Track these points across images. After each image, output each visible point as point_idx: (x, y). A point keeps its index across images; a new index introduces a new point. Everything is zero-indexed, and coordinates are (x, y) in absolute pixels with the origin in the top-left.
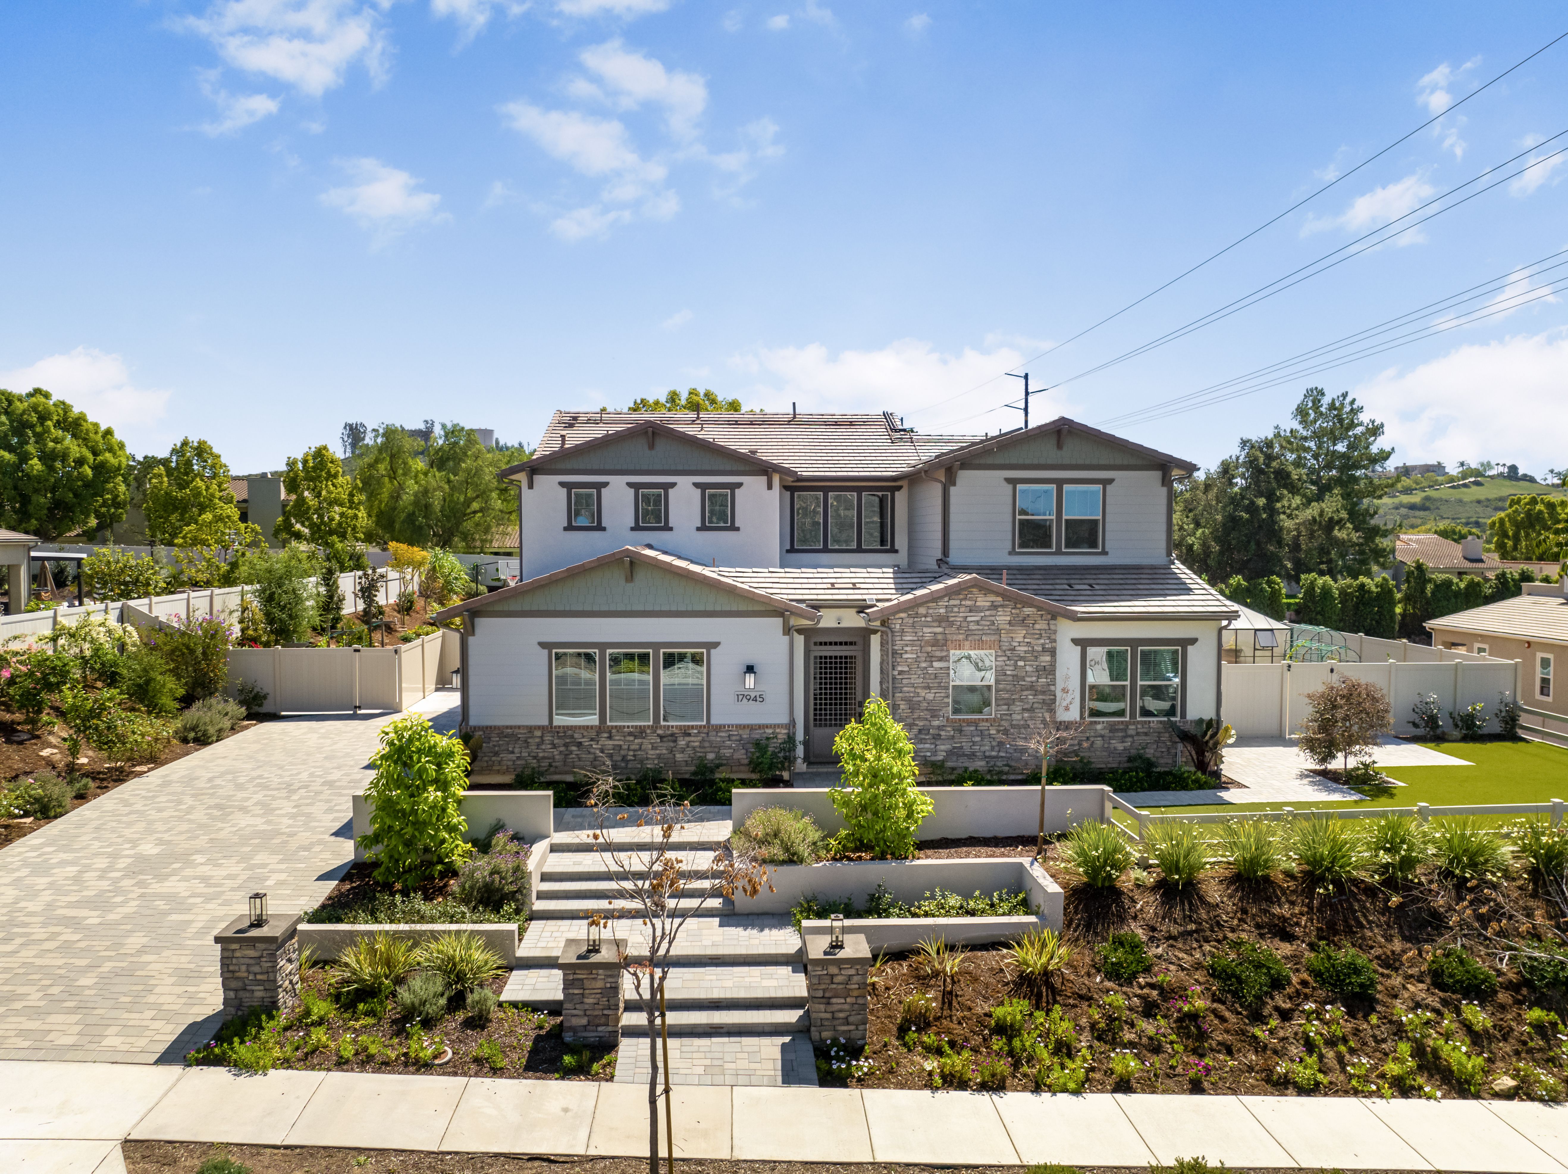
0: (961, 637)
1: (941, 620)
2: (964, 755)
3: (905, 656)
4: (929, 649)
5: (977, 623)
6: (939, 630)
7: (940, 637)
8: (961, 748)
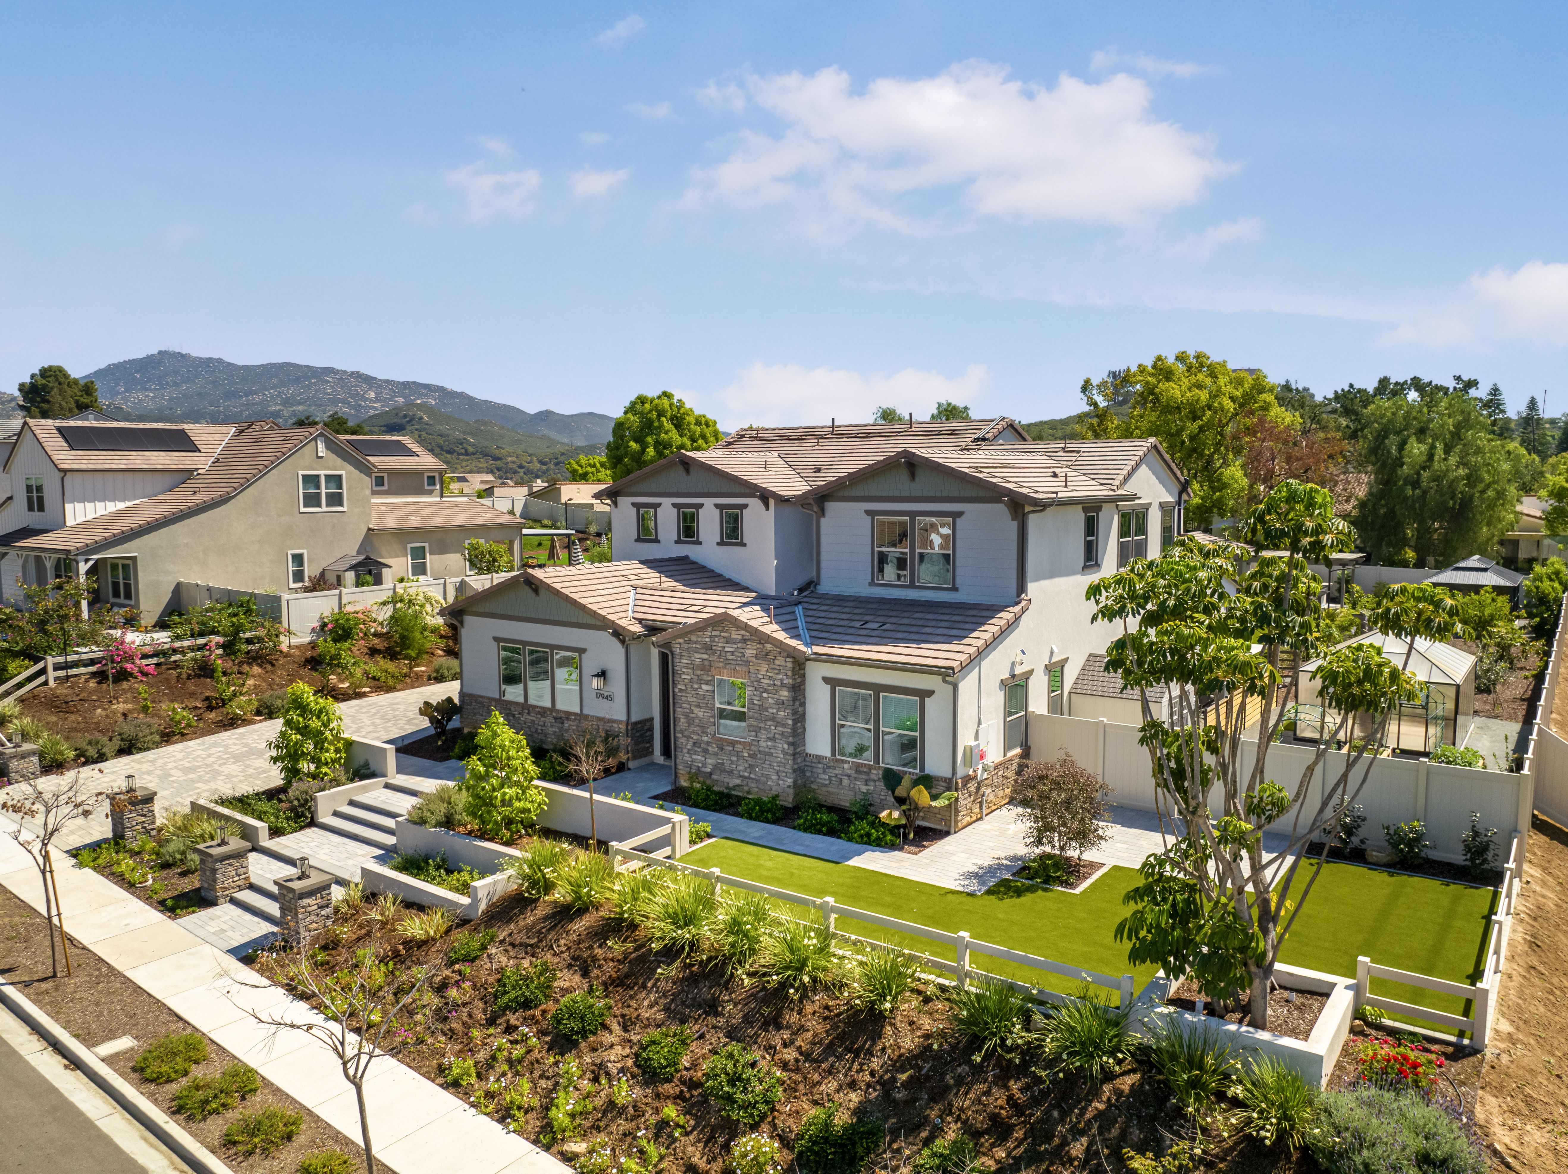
0: (721, 665)
1: (708, 648)
2: (725, 771)
3: (684, 676)
4: (699, 672)
5: (732, 653)
6: (705, 656)
7: (706, 663)
8: (723, 764)
